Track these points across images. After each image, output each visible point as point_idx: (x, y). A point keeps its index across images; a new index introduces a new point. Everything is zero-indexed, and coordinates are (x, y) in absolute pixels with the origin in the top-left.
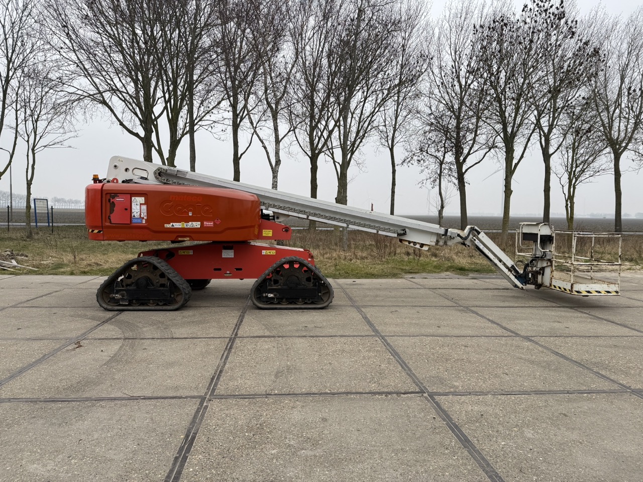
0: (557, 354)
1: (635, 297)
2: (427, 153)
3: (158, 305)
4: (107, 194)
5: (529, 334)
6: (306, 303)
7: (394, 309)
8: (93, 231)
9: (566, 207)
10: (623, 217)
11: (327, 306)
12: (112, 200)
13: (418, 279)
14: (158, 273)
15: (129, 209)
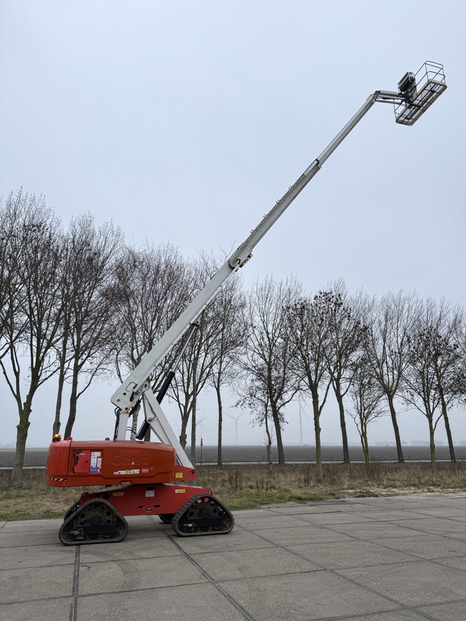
0: (385, 547)
1: (422, 512)
2: (255, 397)
3: (106, 538)
4: (73, 450)
6: (214, 530)
7: (275, 530)
8: (54, 479)
9: (361, 441)
11: (230, 531)
12: (76, 455)
13: (273, 508)
14: (106, 511)
15: (88, 462)
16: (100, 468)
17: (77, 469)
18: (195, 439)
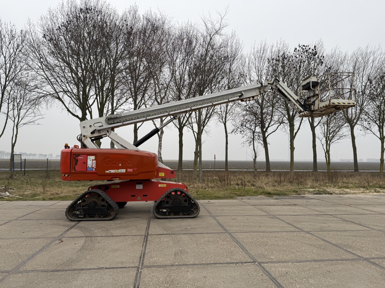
0: (324, 240)
1: (366, 208)
3: (100, 217)
4: (74, 154)
5: (309, 230)
6: (184, 215)
7: (234, 217)
8: (64, 175)
9: (325, 157)
10: (358, 161)
11: (197, 216)
12: (76, 158)
13: (245, 200)
14: (101, 199)
15: (86, 163)
16: (95, 167)
17: (78, 168)
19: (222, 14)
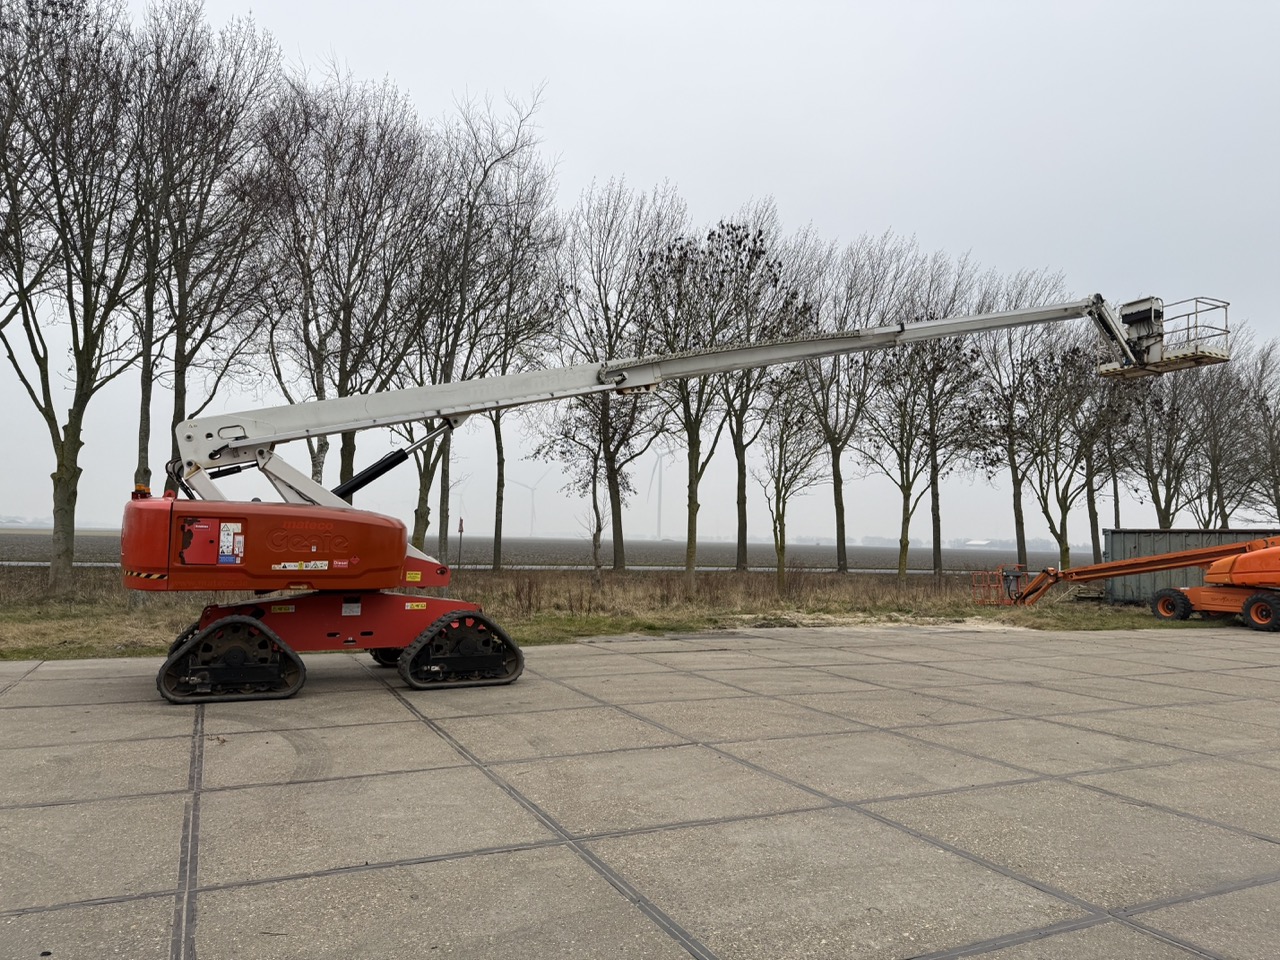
3: (258, 691)
4: (179, 517)
6: (484, 678)
7: (603, 679)
8: (139, 574)
9: (774, 530)
10: (847, 544)
11: (515, 680)
12: (187, 528)
14: (257, 641)
15: (215, 541)
16: (241, 555)
17: (191, 555)
18: (447, 517)
19: (524, 109)
